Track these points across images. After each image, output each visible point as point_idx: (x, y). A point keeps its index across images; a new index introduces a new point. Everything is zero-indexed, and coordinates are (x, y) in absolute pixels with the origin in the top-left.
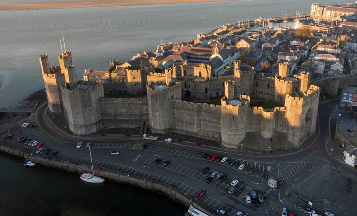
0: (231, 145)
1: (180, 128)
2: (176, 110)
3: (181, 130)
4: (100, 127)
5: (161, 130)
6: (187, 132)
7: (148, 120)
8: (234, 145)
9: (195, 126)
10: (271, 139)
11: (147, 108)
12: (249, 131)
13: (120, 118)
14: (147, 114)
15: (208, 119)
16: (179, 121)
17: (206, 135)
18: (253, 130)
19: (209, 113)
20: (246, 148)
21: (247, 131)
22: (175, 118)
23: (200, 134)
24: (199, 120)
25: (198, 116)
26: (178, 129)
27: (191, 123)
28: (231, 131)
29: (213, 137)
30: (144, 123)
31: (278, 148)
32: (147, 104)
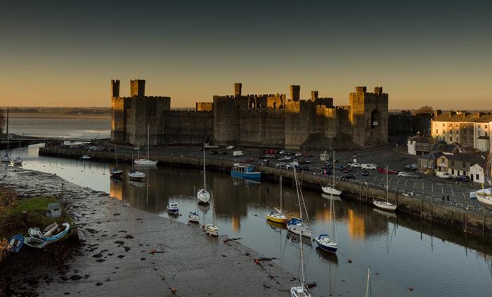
0: (293, 145)
1: (245, 140)
2: (241, 120)
3: (245, 142)
4: (161, 142)
5: (223, 141)
6: (251, 143)
7: (212, 135)
8: (296, 146)
9: (260, 134)
10: (335, 139)
11: (212, 121)
12: (313, 132)
13: (184, 133)
14: (212, 129)
15: (272, 126)
16: (244, 131)
17: (270, 143)
18: (317, 132)
19: (274, 118)
20: (309, 148)
21: (311, 133)
22: (239, 129)
23: (264, 143)
24: (264, 127)
25: (262, 124)
26: (242, 142)
27: (256, 131)
28: (293, 130)
29: (277, 144)
30: (208, 138)
31: (341, 147)
32: (213, 117)
